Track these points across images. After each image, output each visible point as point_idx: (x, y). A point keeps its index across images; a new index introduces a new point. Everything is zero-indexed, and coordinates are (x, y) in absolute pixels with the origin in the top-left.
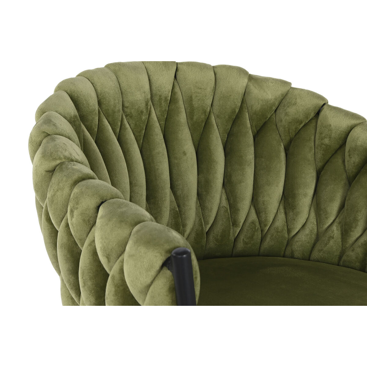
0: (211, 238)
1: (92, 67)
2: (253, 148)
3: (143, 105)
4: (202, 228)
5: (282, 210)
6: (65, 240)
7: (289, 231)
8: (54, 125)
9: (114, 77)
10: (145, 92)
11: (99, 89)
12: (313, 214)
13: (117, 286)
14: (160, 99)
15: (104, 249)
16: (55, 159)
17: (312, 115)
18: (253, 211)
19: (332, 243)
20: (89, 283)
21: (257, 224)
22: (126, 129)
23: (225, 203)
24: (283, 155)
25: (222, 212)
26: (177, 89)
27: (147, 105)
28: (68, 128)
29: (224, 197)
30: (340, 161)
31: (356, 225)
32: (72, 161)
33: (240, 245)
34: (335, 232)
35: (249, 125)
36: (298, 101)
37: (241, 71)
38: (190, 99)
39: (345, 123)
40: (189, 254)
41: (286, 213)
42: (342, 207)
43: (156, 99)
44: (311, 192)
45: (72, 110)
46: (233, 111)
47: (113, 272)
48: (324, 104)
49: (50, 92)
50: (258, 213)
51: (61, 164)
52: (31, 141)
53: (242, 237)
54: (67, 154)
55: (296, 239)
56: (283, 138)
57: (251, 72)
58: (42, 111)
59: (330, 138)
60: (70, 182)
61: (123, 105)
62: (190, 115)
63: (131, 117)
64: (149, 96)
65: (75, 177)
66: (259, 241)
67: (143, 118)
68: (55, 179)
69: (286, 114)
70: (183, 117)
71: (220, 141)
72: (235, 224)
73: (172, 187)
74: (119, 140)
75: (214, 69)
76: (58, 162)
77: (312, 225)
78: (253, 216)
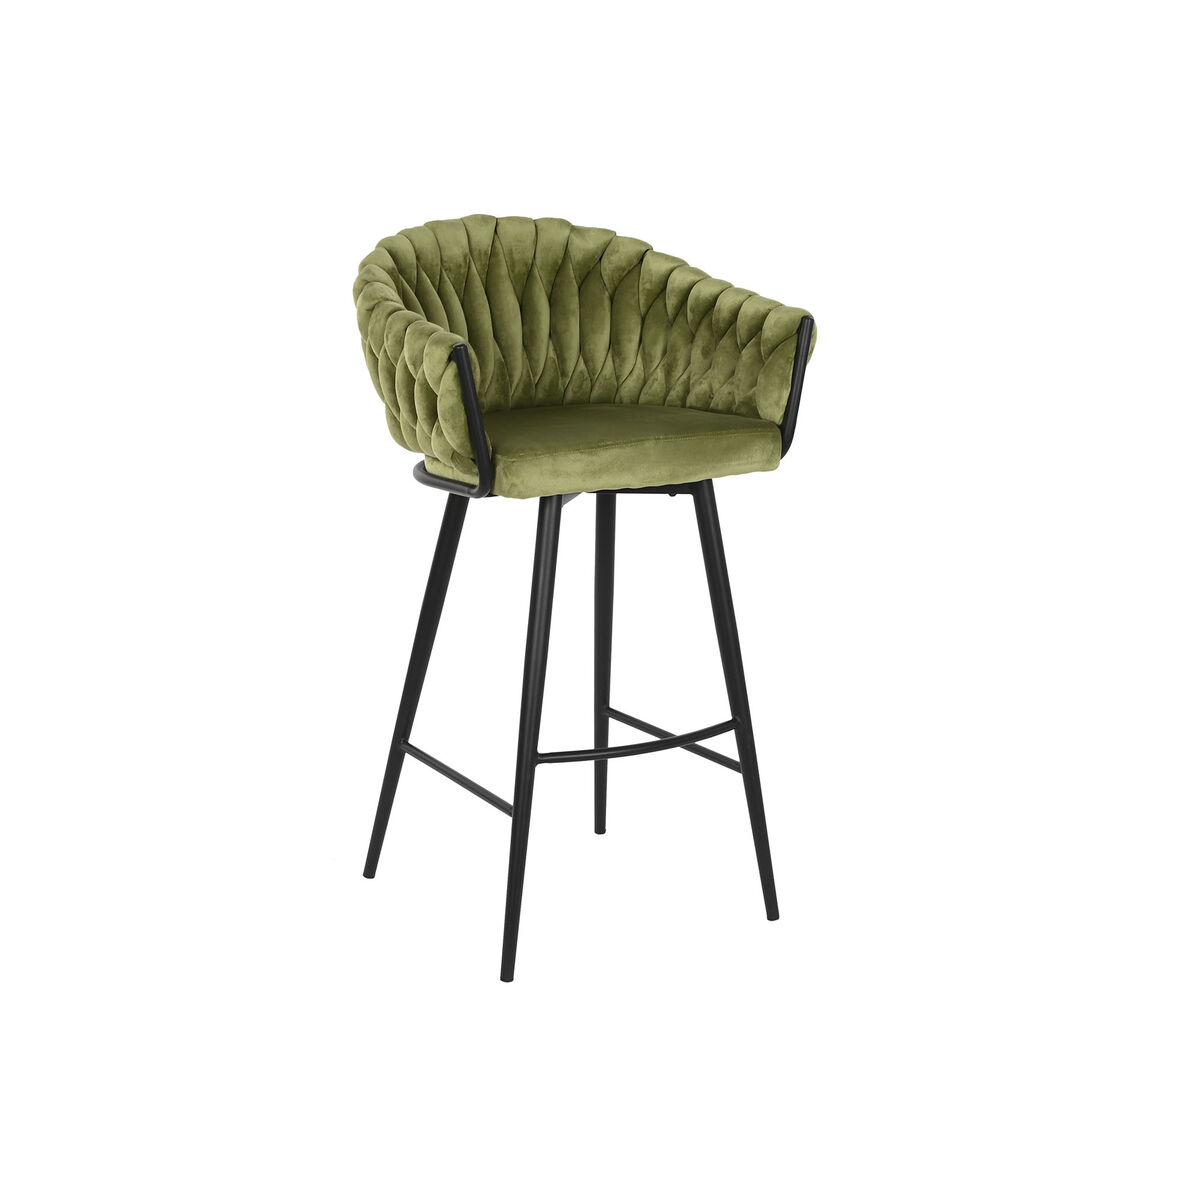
0: (540, 389)
1: (411, 225)
2: (577, 298)
3: (461, 259)
4: (530, 380)
5: (610, 358)
6: (385, 364)
7: (618, 378)
8: (373, 274)
9: (432, 234)
10: (462, 247)
11: (417, 246)
12: (639, 359)
13: (421, 385)
14: (480, 254)
15: (410, 358)
16: (374, 299)
17: (635, 262)
18: (581, 361)
19: (655, 384)
20: (404, 392)
21: (586, 374)
22: (445, 282)
23: (552, 354)
24: (607, 303)
25: (549, 362)
26: (497, 244)
27: (465, 258)
28: (386, 277)
29: (551, 348)
30: (662, 304)
31: (677, 365)
32: (388, 300)
33: (570, 395)
34: (660, 374)
35: (572, 276)
36: (621, 248)
37: (563, 223)
38: (511, 252)
39: (665, 267)
40: (465, 347)
41: (613, 361)
42: (665, 352)
43: (476, 253)
44: (636, 338)
45: (390, 263)
46: (556, 262)
47: (417, 377)
48: (649, 249)
49: (372, 248)
50: (586, 362)
51: (379, 302)
52: (354, 290)
53: (570, 388)
54: (383, 295)
55: (624, 385)
56: (608, 286)
57: (574, 223)
58: (363, 265)
59: (651, 282)
60: (385, 314)
61: (442, 260)
62: (512, 266)
63: (450, 270)
64: (467, 251)
65: (389, 310)
66: (588, 390)
67: (463, 271)
68: (373, 315)
69: (610, 263)
70: (504, 270)
71: (544, 293)
72: (564, 374)
73: (495, 336)
74: (439, 293)
75: (535, 223)
76: (376, 301)
77: (639, 370)
78: (582, 366)
